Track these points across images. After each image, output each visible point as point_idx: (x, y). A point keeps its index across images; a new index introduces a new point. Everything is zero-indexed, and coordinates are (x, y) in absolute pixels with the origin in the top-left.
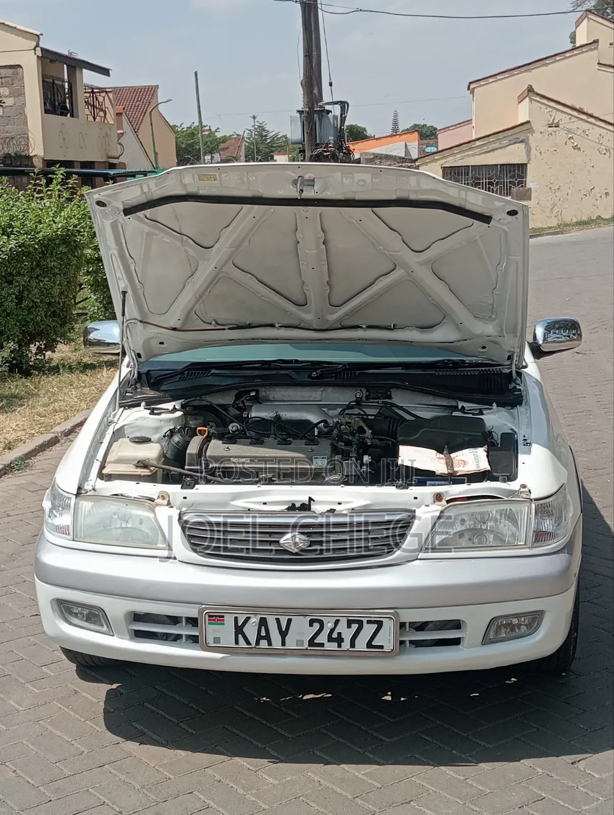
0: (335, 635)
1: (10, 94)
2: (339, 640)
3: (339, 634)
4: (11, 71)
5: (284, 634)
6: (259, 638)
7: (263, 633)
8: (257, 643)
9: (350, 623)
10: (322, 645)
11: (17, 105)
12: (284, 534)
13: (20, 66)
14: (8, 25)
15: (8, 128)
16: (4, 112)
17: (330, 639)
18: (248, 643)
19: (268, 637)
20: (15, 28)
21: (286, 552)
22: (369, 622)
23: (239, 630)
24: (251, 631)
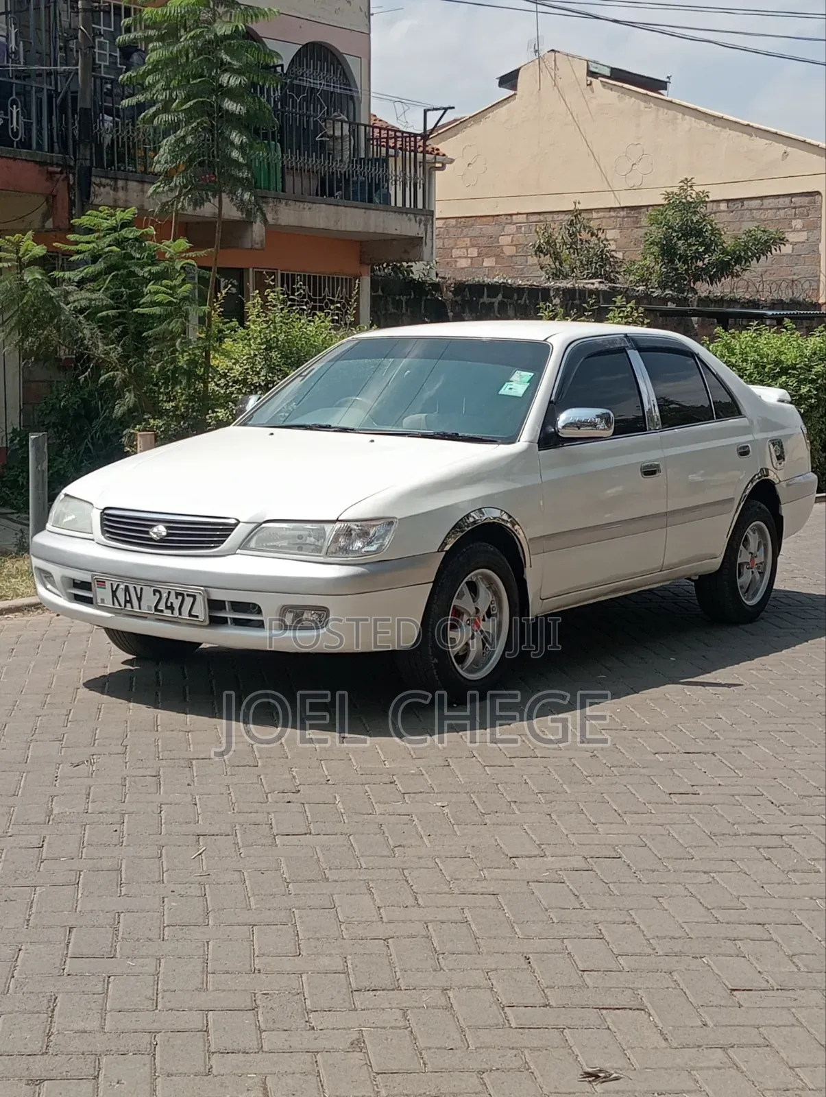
0: (169, 605)
1: (803, 227)
2: (171, 608)
3: (172, 603)
4: (807, 199)
5: (139, 599)
6: (126, 602)
7: (128, 599)
8: (125, 606)
9: (177, 594)
10: (162, 611)
11: (810, 240)
12: (152, 526)
13: (818, 193)
14: (809, 143)
15: (796, 269)
16: (793, 249)
17: (167, 608)
18: (120, 605)
19: (130, 601)
20: (818, 146)
21: (151, 539)
22: (188, 595)
23: (114, 593)
24: (121, 595)
